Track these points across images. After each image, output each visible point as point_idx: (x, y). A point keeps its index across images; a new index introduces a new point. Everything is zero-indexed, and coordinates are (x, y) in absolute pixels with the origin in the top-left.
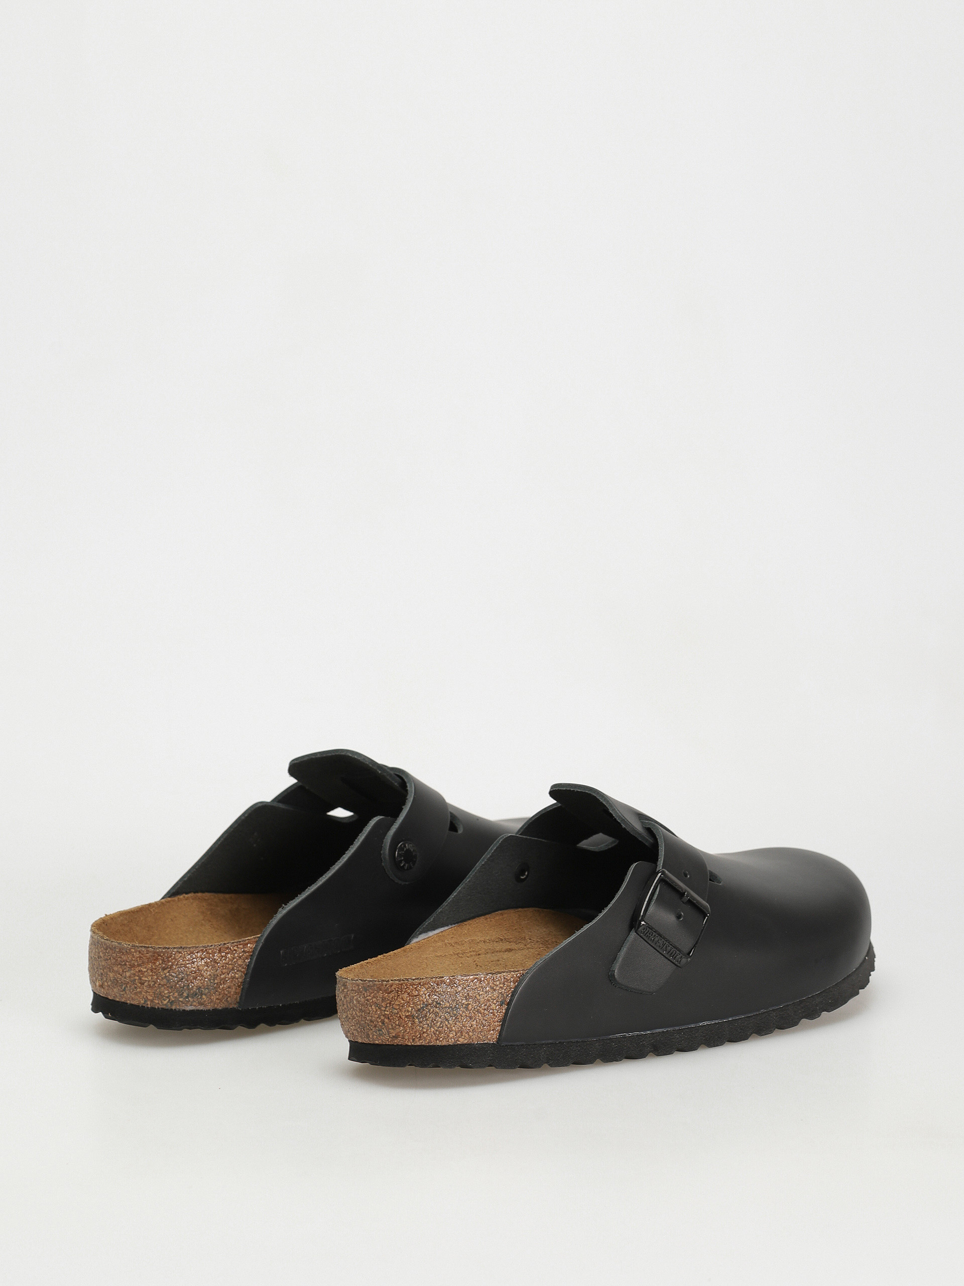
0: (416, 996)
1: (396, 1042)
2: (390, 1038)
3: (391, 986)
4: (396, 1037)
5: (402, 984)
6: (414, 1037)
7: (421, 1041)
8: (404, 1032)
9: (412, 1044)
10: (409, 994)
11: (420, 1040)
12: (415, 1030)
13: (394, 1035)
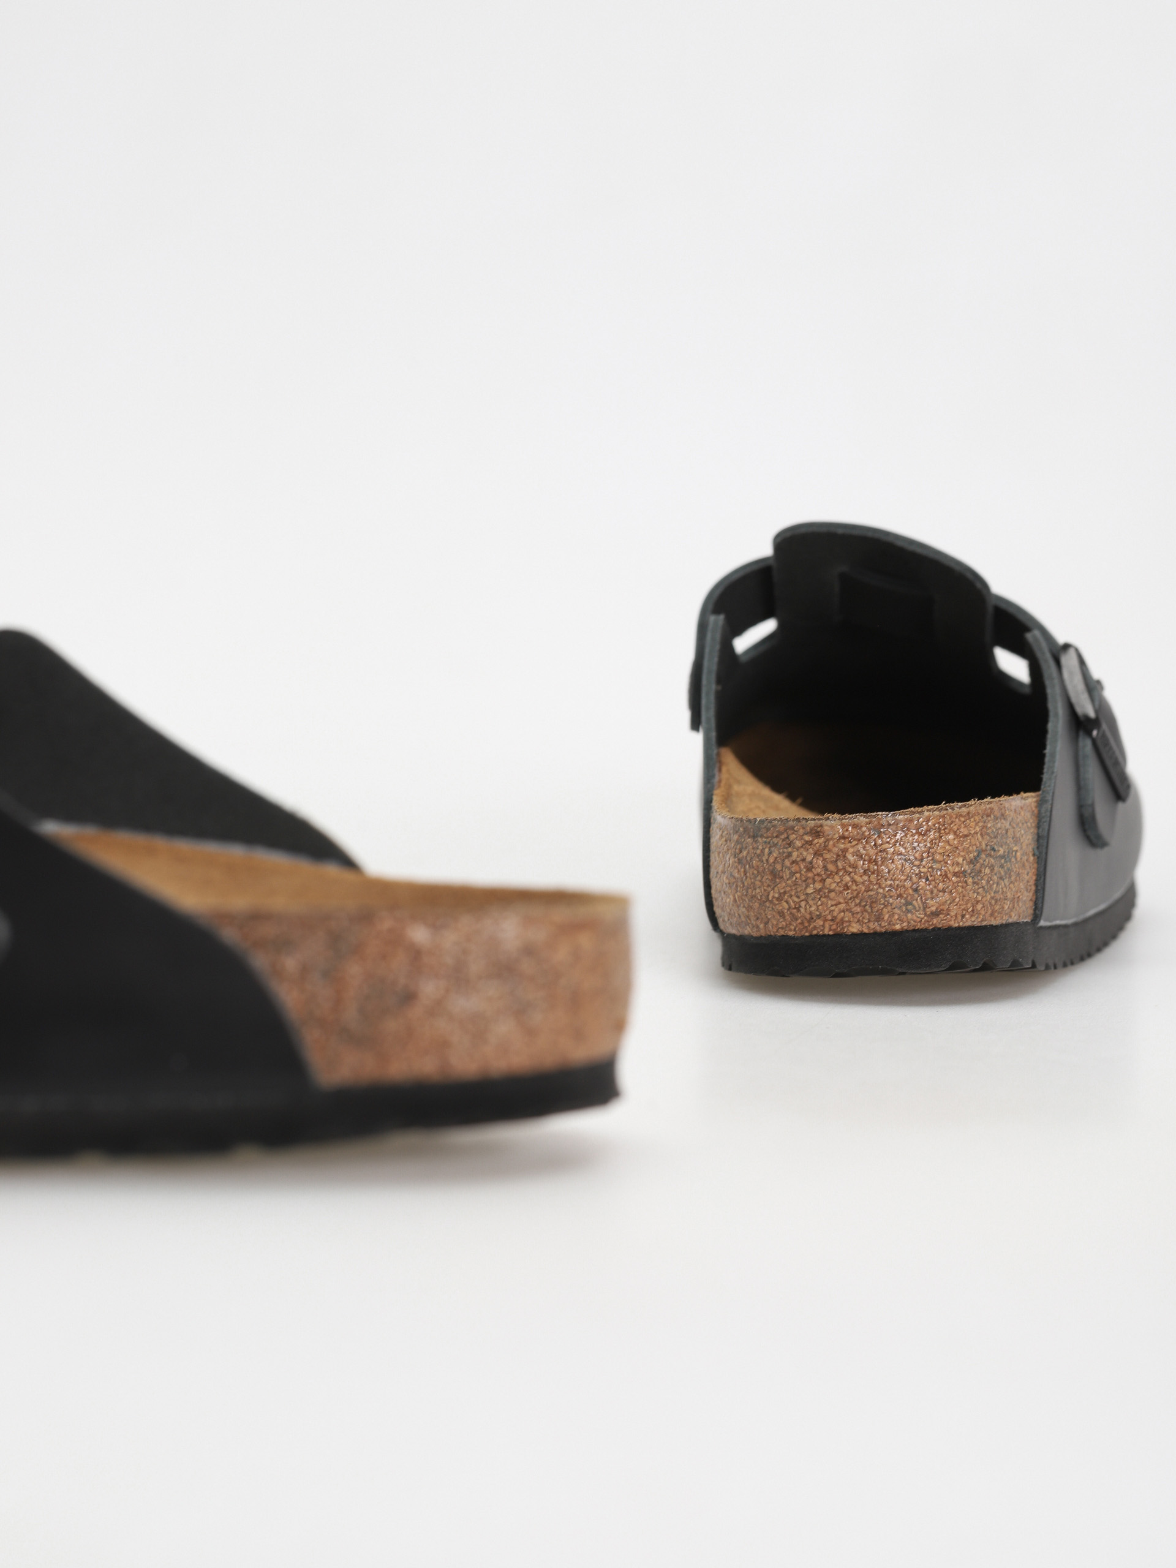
0: (966, 836)
1: (936, 922)
2: (925, 914)
3: (928, 821)
4: (936, 914)
5: (943, 817)
6: (964, 912)
7: (973, 919)
8: (950, 904)
9: (961, 924)
10: (955, 833)
11: (972, 916)
12: (968, 898)
13: (934, 909)
